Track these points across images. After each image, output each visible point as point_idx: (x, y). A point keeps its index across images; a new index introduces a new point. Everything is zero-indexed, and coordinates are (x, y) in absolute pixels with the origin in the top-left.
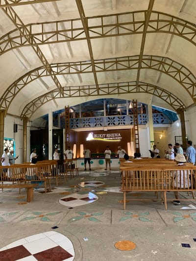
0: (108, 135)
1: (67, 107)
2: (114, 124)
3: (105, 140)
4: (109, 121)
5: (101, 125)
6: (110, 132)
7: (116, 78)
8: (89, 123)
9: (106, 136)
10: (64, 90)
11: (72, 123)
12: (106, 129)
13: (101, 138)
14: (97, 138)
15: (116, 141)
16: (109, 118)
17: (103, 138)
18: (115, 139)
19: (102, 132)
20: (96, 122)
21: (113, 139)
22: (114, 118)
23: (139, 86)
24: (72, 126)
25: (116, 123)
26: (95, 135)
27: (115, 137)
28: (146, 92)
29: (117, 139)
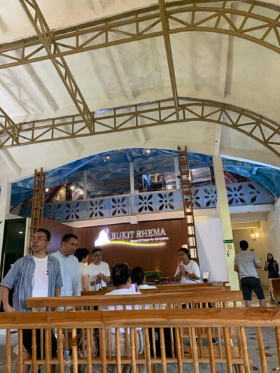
0: (139, 234)
1: (39, 170)
2: (151, 209)
3: (133, 243)
4: (140, 204)
5: (125, 212)
6: (143, 225)
8: (101, 208)
9: (135, 235)
10: (20, 130)
11: (68, 211)
12: (133, 220)
13: (125, 240)
14: (116, 240)
15: (157, 245)
16: (141, 198)
17: (129, 240)
18: (155, 242)
19: (126, 227)
20: (114, 207)
21: (150, 242)
22: (151, 196)
23: (183, 107)
24: (67, 218)
25: (156, 206)
26: (114, 234)
27: (153, 237)
28: (202, 118)
29: (159, 241)
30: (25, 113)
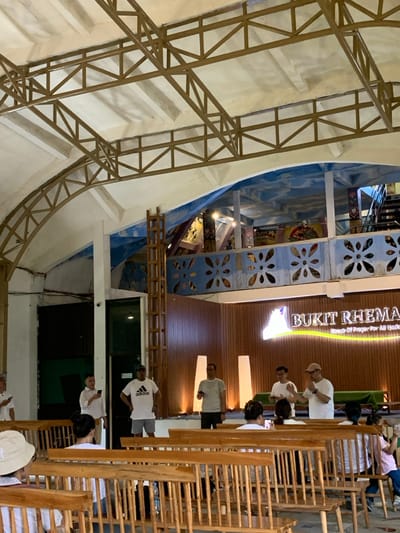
0: (347, 316)
1: (154, 212)
2: (369, 268)
3: (336, 335)
4: (348, 257)
5: (316, 274)
6: (354, 300)
7: (298, 80)
8: (271, 266)
9: (338, 320)
10: (119, 153)
11: (209, 273)
12: (335, 291)
13: (319, 327)
14: (302, 327)
16: (348, 244)
17: (328, 328)
18: (379, 332)
19: (320, 303)
20: (294, 264)
21: (370, 333)
22: (370, 242)
24: (209, 285)
25: (377, 263)
26: (300, 318)
27: (376, 324)
29: (387, 332)
30: (124, 123)
